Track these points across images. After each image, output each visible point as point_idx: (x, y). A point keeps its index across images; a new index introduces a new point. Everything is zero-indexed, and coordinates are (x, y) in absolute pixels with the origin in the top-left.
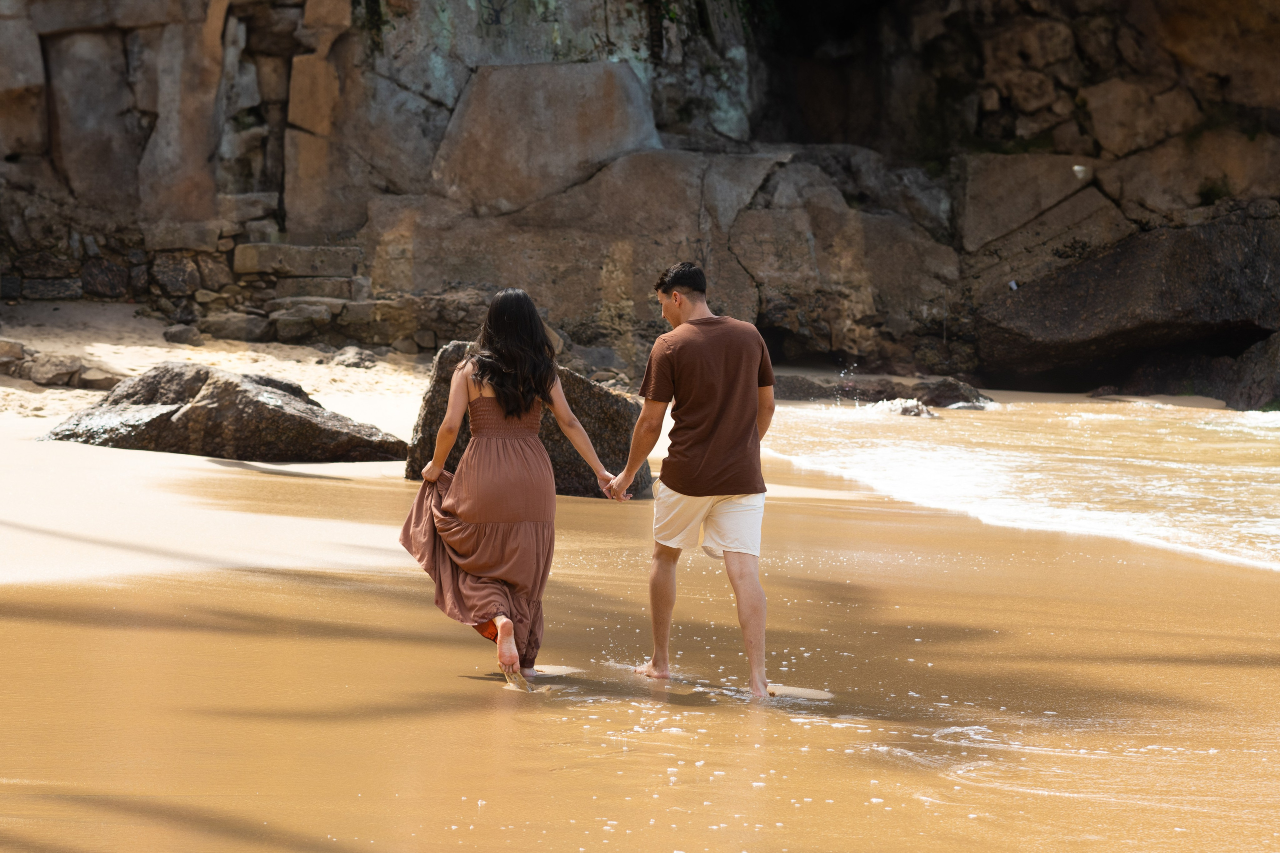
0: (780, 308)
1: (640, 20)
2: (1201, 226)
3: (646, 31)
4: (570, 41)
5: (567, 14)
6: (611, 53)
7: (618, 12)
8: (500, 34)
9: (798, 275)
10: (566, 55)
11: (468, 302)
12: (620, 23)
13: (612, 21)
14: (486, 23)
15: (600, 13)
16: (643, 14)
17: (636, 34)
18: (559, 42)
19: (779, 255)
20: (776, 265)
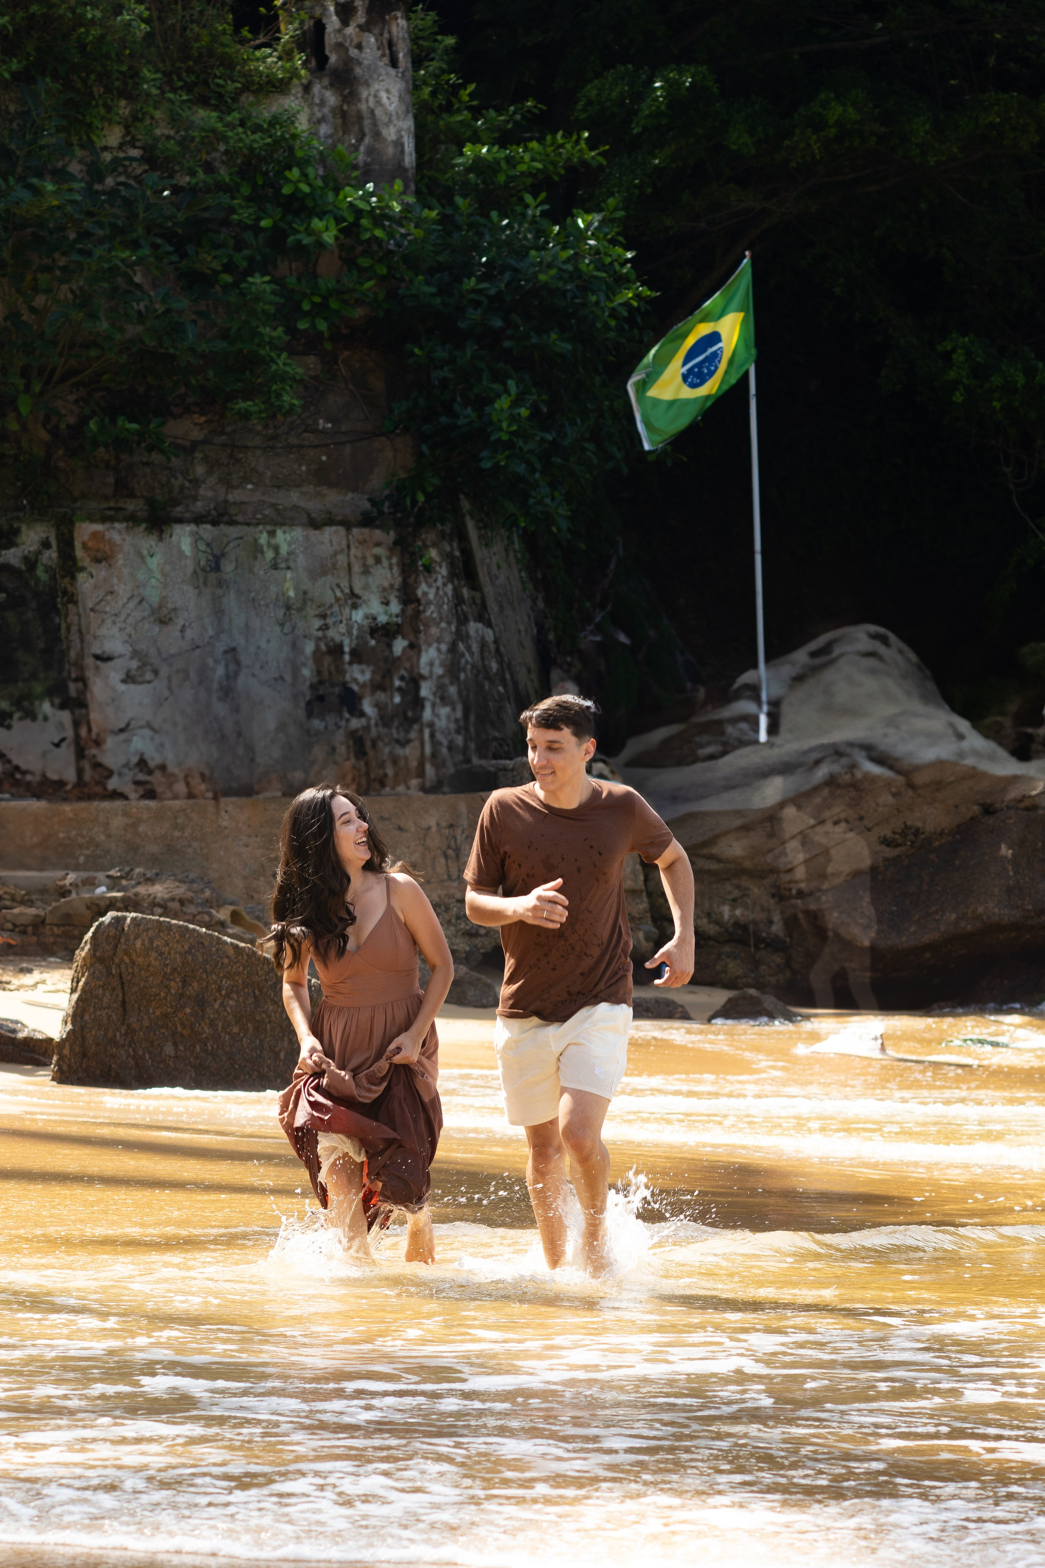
1: (391, 567)
3: (398, 581)
4: (305, 593)
5: (301, 561)
6: (355, 607)
7: (364, 558)
8: (220, 584)
10: (300, 610)
11: (166, 896)
12: (366, 571)
13: (356, 568)
14: (203, 570)
15: (342, 559)
16: (394, 560)
17: (386, 584)
18: (291, 593)
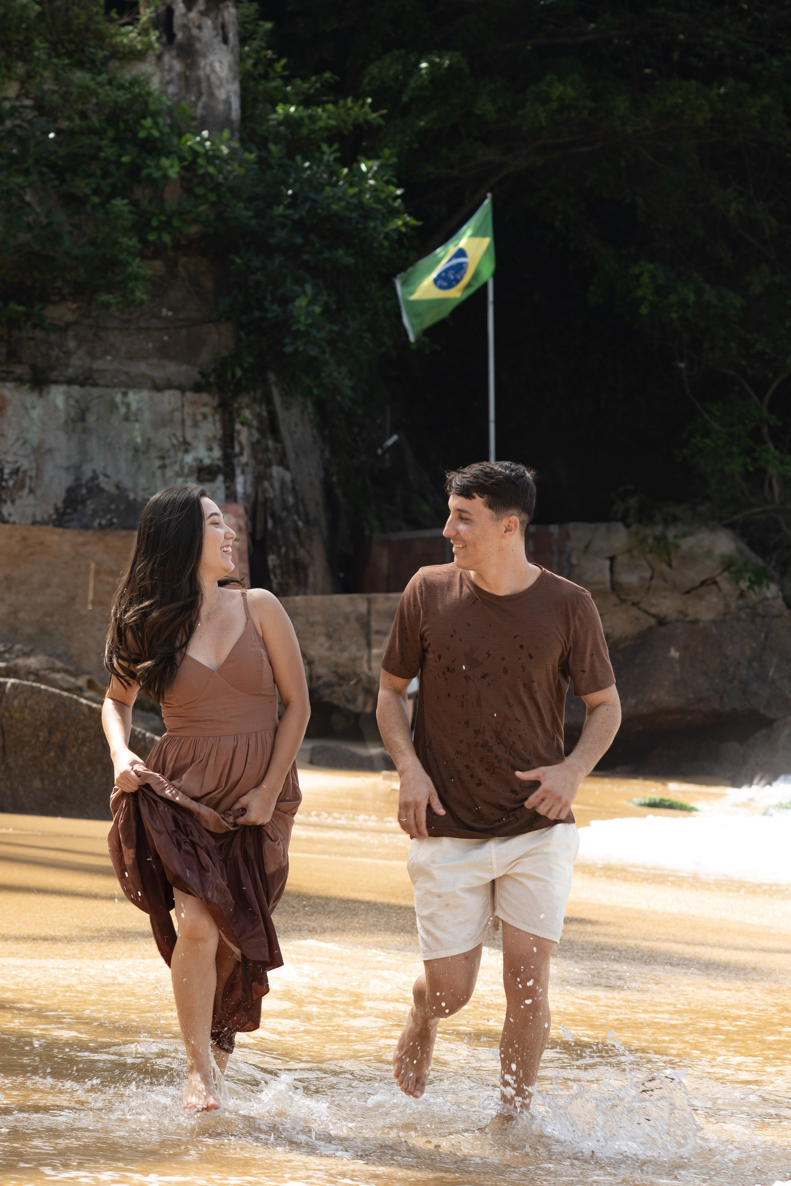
0: (329, 685)
1: (214, 422)
2: (714, 622)
3: (219, 433)
4: (149, 440)
5: (147, 415)
6: (186, 451)
7: (194, 415)
8: (85, 431)
9: (346, 655)
10: (145, 452)
11: (38, 667)
12: (196, 425)
13: (188, 423)
14: (73, 420)
15: (177, 415)
16: (217, 417)
17: (210, 435)
18: (139, 440)
19: (329, 636)
20: (326, 645)
